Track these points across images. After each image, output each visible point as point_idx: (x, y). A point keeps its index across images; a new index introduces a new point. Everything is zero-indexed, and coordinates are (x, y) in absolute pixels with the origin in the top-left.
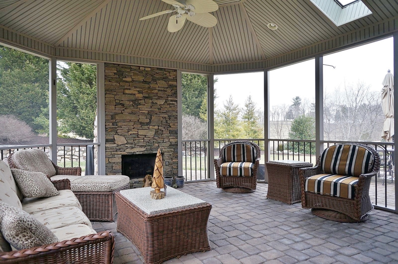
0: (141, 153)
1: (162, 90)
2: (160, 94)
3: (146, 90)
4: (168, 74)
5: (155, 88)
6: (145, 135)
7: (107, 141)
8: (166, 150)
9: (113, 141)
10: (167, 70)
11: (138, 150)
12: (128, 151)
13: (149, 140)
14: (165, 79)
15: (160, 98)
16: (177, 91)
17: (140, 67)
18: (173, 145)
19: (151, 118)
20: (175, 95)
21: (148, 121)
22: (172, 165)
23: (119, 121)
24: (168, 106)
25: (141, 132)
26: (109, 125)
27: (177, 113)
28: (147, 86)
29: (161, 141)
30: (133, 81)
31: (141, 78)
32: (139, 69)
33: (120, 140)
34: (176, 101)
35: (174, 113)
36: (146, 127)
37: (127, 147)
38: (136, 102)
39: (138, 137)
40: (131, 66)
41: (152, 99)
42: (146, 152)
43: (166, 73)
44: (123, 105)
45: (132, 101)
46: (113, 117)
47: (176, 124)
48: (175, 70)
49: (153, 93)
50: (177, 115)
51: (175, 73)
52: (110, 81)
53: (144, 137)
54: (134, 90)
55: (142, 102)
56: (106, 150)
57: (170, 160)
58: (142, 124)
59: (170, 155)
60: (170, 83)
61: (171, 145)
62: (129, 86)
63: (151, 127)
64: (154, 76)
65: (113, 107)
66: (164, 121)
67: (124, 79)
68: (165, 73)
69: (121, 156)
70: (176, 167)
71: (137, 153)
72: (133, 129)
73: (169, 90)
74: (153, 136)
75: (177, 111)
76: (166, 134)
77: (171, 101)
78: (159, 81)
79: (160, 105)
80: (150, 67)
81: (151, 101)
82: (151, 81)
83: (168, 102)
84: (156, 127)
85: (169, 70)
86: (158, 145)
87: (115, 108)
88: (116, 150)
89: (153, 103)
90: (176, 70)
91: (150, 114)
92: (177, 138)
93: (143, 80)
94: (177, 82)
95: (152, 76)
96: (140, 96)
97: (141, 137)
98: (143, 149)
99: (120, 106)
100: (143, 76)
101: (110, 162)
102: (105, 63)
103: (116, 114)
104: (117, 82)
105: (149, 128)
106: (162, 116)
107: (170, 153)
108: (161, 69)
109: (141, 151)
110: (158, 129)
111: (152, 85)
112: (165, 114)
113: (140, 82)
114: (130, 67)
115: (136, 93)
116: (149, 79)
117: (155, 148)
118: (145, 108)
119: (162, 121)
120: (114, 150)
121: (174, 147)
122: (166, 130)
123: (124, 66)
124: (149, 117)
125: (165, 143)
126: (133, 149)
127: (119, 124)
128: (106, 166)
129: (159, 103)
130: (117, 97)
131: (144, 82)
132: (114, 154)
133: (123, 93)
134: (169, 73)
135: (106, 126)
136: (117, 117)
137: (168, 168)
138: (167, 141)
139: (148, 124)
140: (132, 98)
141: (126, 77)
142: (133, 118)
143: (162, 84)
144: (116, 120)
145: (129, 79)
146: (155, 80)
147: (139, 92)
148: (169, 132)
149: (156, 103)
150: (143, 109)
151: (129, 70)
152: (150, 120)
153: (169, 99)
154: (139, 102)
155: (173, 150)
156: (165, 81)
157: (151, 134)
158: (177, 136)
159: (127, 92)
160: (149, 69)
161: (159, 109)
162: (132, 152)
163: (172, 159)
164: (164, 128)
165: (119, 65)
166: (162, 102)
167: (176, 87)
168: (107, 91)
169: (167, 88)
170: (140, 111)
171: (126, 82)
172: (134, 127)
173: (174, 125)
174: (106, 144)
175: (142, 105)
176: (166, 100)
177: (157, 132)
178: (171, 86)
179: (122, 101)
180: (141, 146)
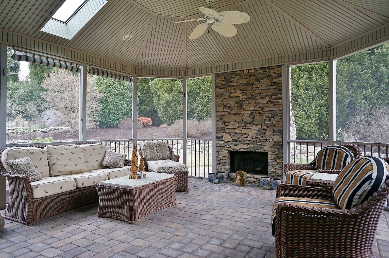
0: (245, 150)
1: (265, 89)
2: (264, 93)
3: (249, 92)
4: (272, 72)
5: (257, 88)
6: (249, 134)
7: (217, 138)
8: (269, 150)
9: (221, 138)
10: (270, 68)
11: (242, 148)
12: (233, 148)
13: (253, 139)
14: (269, 77)
15: (263, 97)
16: (282, 88)
17: (244, 70)
18: (278, 145)
19: (254, 117)
20: (279, 92)
21: (251, 120)
22: (276, 166)
23: (226, 121)
24: (272, 105)
25: (245, 131)
26: (218, 125)
27: (282, 111)
28: (250, 87)
29: (264, 140)
30: (238, 85)
31: (245, 81)
32: (244, 72)
33: (227, 137)
34: (281, 99)
35: (278, 112)
36: (249, 126)
37: (232, 143)
38: (240, 104)
39: (242, 136)
40: (236, 71)
41: (256, 99)
42: (248, 150)
43: (270, 70)
44: (229, 107)
45: (237, 103)
46: (221, 118)
47: (281, 123)
48: (280, 65)
49: (256, 93)
50: (282, 114)
51: (279, 69)
52: (219, 88)
53: (247, 136)
54: (239, 93)
55: (246, 102)
56: (216, 145)
57: (273, 160)
58: (246, 123)
59: (274, 155)
60: (274, 80)
61: (275, 145)
62: (235, 90)
63: (254, 126)
64: (257, 76)
65: (222, 109)
66: (267, 120)
67: (230, 84)
68: (268, 71)
69: (227, 151)
70: (281, 169)
71: (241, 150)
72: (238, 128)
73: (273, 88)
74: (255, 135)
75: (282, 109)
76: (270, 132)
77: (275, 99)
78: (262, 80)
79: (263, 104)
80: (253, 69)
81: (254, 101)
82: (255, 82)
83: (271, 101)
84: (259, 126)
85: (273, 67)
86: (260, 144)
87: (224, 110)
88: (224, 146)
89: (255, 103)
90: (282, 65)
91: (253, 114)
92: (282, 138)
93: (247, 82)
94: (282, 78)
95: (255, 76)
96: (244, 97)
97: (244, 135)
98: (246, 147)
99: (227, 108)
100: (247, 78)
101: (219, 156)
102: (216, 74)
103: (224, 115)
104: (224, 88)
105: (252, 127)
106: (265, 115)
107: (274, 153)
108: (265, 68)
109: (244, 149)
110: (261, 128)
111: (255, 86)
112: (268, 113)
113: (243, 85)
114: (235, 73)
115: (240, 95)
116: (252, 80)
117: (257, 147)
118: (248, 109)
119: (265, 120)
120: (222, 146)
121: (278, 147)
122: (270, 129)
123: (230, 73)
124: (252, 116)
125: (268, 142)
126: (237, 146)
127: (226, 124)
128: (216, 159)
129: (262, 102)
130: (225, 101)
131: (248, 84)
132: (222, 149)
133: (230, 97)
134: (274, 70)
135: (216, 125)
136: (225, 118)
137: (271, 168)
138: (270, 140)
139: (251, 123)
140: (237, 100)
141: (232, 83)
142: (238, 118)
143: (265, 82)
144: (224, 120)
145: (234, 84)
146: (258, 80)
147: (243, 94)
148: (273, 131)
149: (259, 103)
150: (247, 109)
151: (234, 76)
152: (253, 119)
153: (273, 97)
154: (244, 103)
155: (276, 150)
156: (268, 79)
157: (254, 132)
158: (282, 136)
159: (232, 95)
160: (253, 71)
161: (262, 108)
162: (237, 148)
163: (275, 159)
164: (268, 127)
165: (226, 73)
166: (265, 101)
167: (281, 83)
168: (218, 96)
169: (271, 86)
170: (244, 112)
171: (232, 86)
172: (238, 127)
173: (278, 124)
174: (216, 140)
175: (246, 105)
176: (269, 98)
177: (259, 131)
178: (275, 84)
179: (229, 103)
180: (244, 144)
